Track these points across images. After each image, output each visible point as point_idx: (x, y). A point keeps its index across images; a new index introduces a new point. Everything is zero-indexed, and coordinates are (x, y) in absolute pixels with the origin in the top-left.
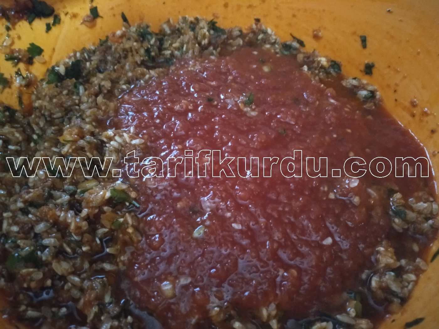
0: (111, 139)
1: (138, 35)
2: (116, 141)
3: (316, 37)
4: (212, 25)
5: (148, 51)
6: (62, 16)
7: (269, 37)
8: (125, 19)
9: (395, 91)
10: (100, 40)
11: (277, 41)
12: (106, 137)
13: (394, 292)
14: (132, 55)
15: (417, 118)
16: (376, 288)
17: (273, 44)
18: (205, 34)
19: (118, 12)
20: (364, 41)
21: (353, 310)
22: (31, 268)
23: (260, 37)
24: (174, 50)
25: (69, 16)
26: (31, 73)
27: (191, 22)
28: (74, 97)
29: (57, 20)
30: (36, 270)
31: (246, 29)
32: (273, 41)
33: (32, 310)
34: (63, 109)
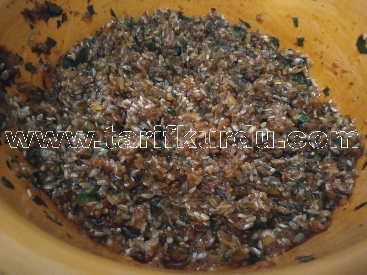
0: (129, 106)
1: (127, 26)
2: (133, 107)
3: (259, 20)
4: (180, 15)
5: (135, 38)
6: (68, 14)
7: (223, 22)
8: (113, 14)
9: (321, 57)
10: (96, 31)
11: (229, 25)
12: (126, 105)
13: (342, 191)
14: (125, 42)
15: (339, 75)
16: (329, 190)
17: (226, 27)
18: (176, 23)
19: (108, 9)
20: (296, 22)
21: (317, 205)
22: (94, 201)
23: (216, 22)
24: (155, 36)
25: (73, 14)
26: (49, 61)
27: (165, 14)
28: (89, 77)
29: (65, 18)
30: (97, 202)
31: (204, 17)
32: (226, 25)
33: (98, 231)
34: (82, 87)
